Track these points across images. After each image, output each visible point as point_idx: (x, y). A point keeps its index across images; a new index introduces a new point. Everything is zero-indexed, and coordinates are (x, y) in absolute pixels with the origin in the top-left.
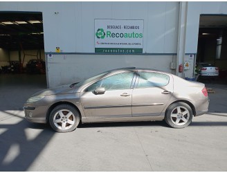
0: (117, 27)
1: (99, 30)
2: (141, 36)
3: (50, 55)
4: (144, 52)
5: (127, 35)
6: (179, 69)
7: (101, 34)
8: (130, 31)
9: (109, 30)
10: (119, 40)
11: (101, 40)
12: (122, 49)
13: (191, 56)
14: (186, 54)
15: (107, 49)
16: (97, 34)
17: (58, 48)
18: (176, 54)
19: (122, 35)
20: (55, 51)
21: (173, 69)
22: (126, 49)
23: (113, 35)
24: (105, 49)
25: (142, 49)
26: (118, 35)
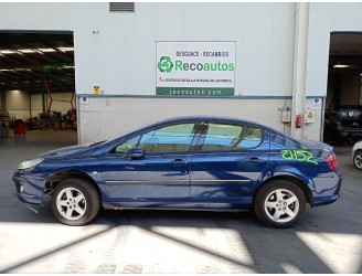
0: (192, 54)
1: (163, 58)
2: (231, 67)
3: (85, 99)
4: (236, 94)
5: (208, 67)
6: (297, 122)
8: (213, 60)
9: (179, 58)
10: (196, 74)
11: (165, 75)
12: (201, 89)
13: (316, 101)
14: (308, 97)
15: (177, 89)
16: (159, 65)
17: (96, 88)
18: (291, 98)
19: (200, 67)
20: (93, 92)
21: (286, 123)
22: (206, 89)
23: (186, 67)
24: (173, 89)
25: (233, 90)
26: (193, 67)
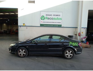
0: (50, 15)
1: (42, 16)
2: (61, 19)
3: (21, 27)
4: (62, 26)
5: (54, 19)
6: (79, 35)
7: (43, 18)
8: (56, 17)
9: (47, 16)
10: (51, 21)
11: (43, 21)
12: (52, 25)
13: (84, 29)
14: (82, 28)
15: (46, 25)
16: (41, 18)
17: (24, 24)
18: (77, 28)
19: (52, 19)
21: (76, 35)
22: (54, 25)
23: (48, 19)
24: (45, 25)
25: (61, 25)
26: (50, 19)
